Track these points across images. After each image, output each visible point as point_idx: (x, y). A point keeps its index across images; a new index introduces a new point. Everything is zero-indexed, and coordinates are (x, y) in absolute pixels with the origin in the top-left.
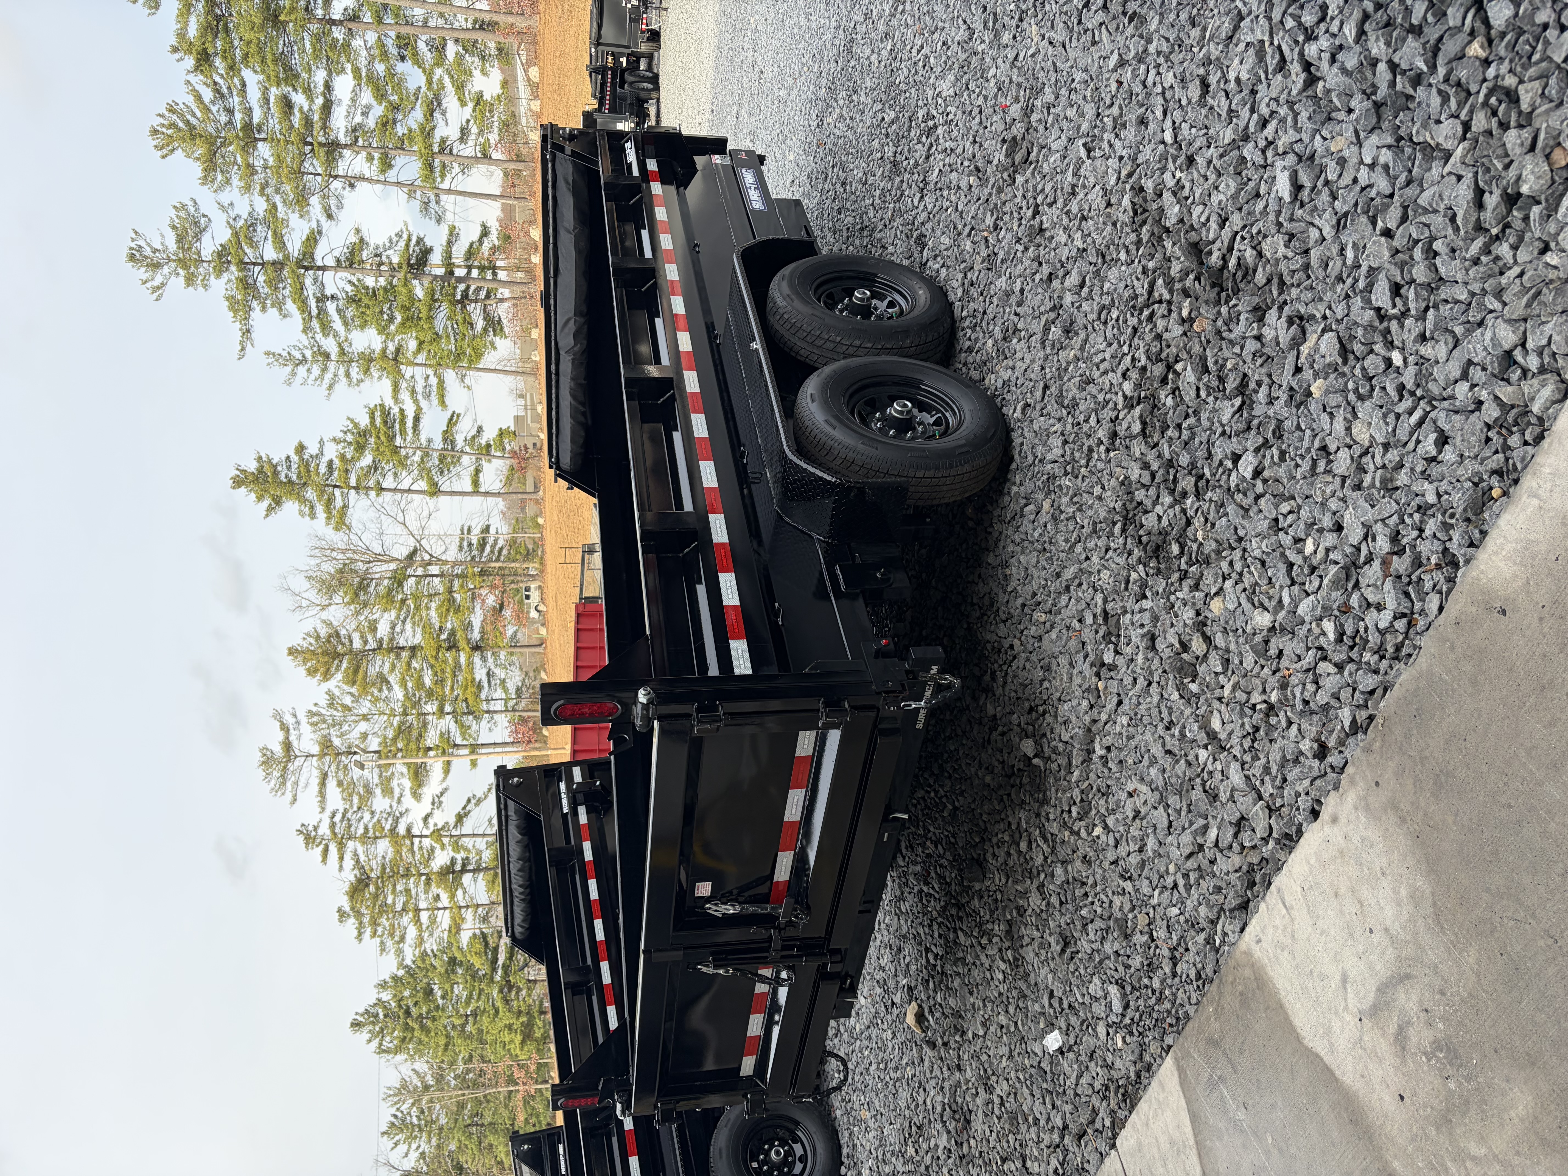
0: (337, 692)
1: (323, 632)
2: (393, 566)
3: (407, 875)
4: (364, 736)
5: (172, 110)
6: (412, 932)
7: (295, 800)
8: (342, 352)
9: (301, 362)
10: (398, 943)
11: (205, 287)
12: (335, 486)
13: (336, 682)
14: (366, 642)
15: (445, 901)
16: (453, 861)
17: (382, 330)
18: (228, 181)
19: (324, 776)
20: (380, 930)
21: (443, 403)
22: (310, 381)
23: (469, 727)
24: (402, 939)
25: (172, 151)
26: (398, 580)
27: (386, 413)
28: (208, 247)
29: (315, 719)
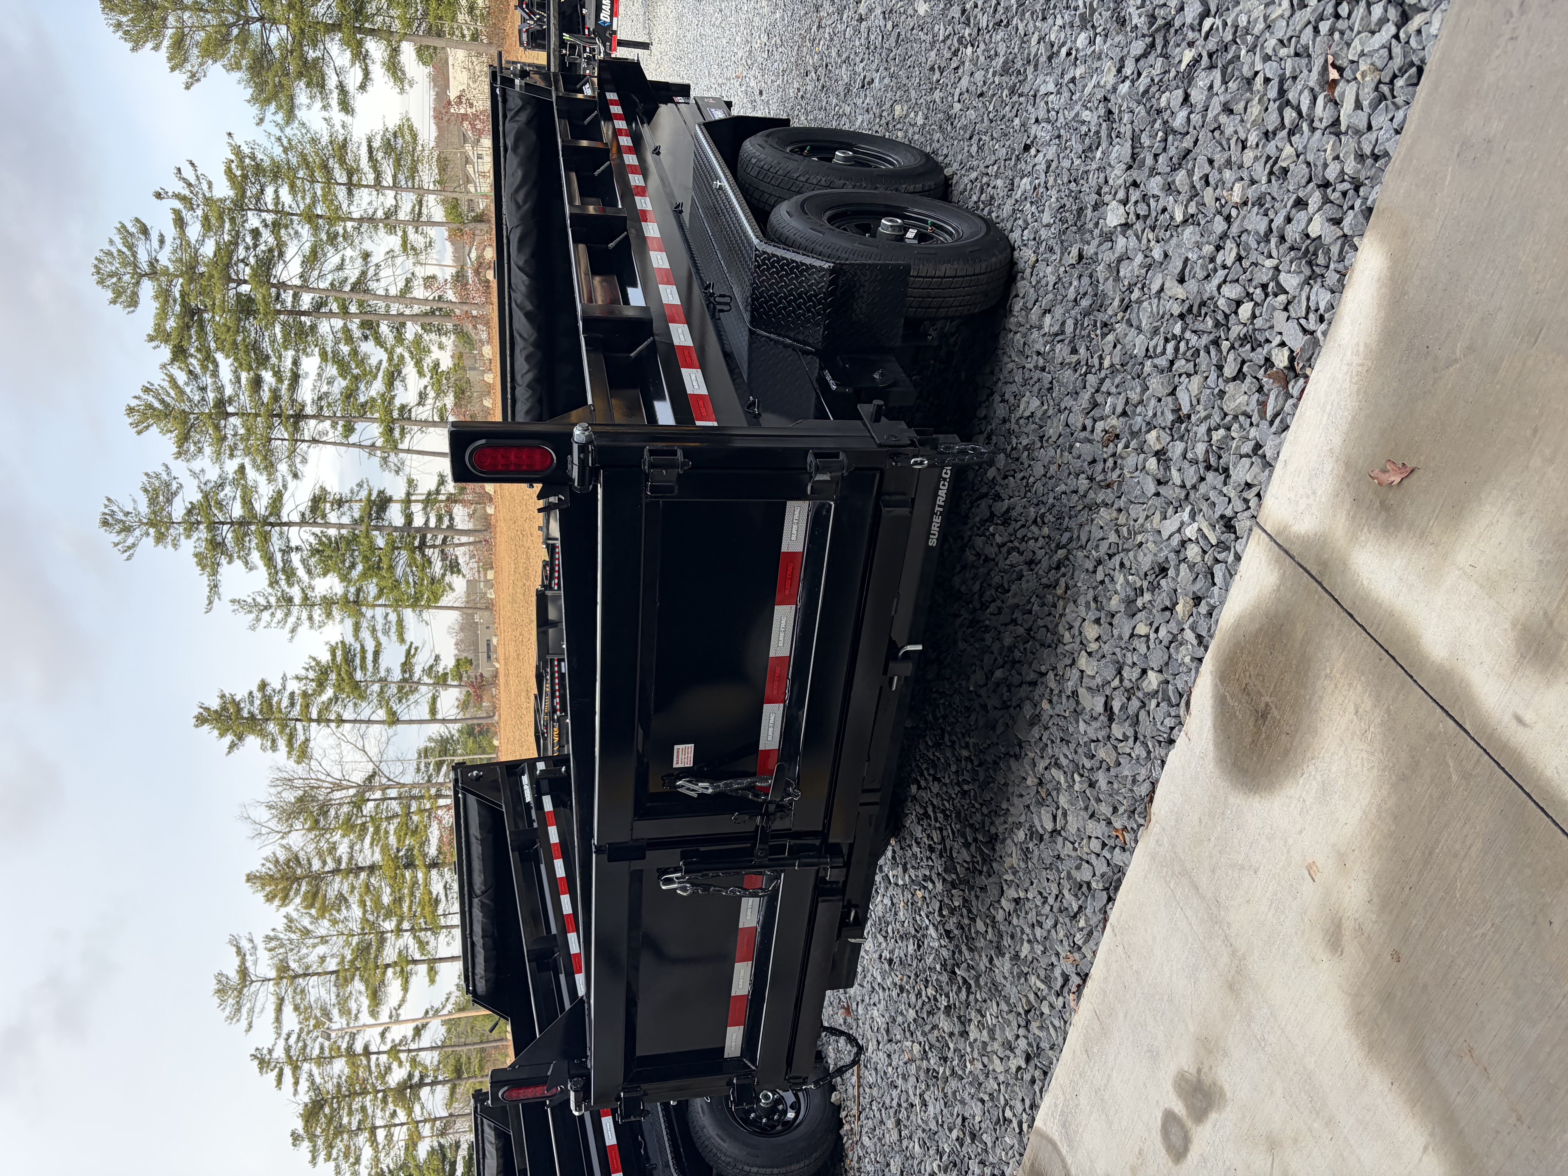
0: (295, 915)
1: (282, 856)
2: (352, 792)
3: (364, 1092)
4: (323, 959)
5: (147, 390)
6: (367, 1153)
7: (250, 1026)
8: (306, 598)
9: (266, 608)
10: (354, 1164)
11: (175, 546)
12: (297, 720)
13: (295, 906)
14: (324, 863)
15: (402, 1116)
16: (410, 1076)
17: (345, 578)
18: (200, 450)
19: (281, 1001)
20: (334, 1152)
21: (402, 640)
22: (273, 625)
23: (427, 943)
24: (357, 1161)
25: (147, 428)
26: (358, 802)
27: (347, 651)
28: (178, 510)
29: (273, 944)
